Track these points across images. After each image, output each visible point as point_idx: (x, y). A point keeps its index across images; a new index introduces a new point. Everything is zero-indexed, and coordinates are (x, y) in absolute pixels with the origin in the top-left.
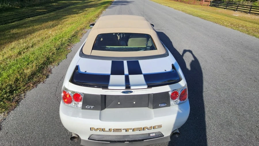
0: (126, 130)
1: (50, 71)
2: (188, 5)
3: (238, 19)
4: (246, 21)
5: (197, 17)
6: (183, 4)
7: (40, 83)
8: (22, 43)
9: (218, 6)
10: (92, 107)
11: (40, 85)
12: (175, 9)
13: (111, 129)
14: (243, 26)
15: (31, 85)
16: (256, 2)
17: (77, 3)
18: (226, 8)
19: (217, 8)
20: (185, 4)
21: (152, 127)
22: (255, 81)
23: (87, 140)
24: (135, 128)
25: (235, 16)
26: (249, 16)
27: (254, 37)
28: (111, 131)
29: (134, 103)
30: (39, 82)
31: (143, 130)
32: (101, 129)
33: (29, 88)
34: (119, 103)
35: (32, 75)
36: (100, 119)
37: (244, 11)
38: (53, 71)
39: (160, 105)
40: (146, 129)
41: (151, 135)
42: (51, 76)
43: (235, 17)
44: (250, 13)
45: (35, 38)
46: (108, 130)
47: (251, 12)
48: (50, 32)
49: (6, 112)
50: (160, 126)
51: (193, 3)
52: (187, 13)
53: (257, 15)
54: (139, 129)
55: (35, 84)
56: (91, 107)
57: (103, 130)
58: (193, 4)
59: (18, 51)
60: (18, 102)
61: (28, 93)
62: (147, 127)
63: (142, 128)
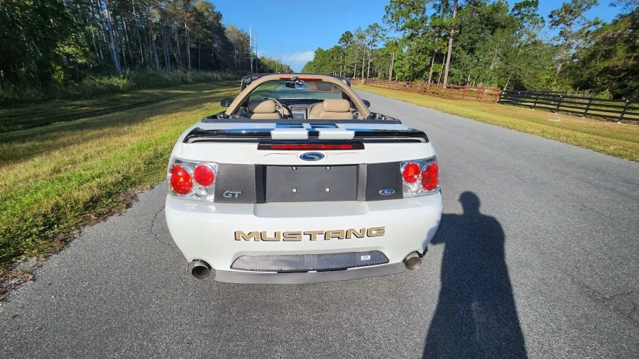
0: (311, 235)
1: (132, 198)
2: (450, 101)
3: (558, 127)
4: (577, 131)
5: (469, 118)
6: (438, 99)
7: (112, 215)
8: (58, 156)
9: (518, 101)
10: (237, 194)
11: (112, 219)
12: (418, 105)
13: (279, 233)
14: (568, 136)
15: (93, 217)
16: (603, 93)
17: (185, 94)
18: (534, 107)
19: (516, 107)
20: (442, 99)
21: (364, 229)
22: (581, 210)
23: (229, 269)
24: (329, 232)
25: (553, 122)
26: (584, 122)
27: (590, 150)
28: (280, 238)
29: (328, 190)
30: (111, 213)
31: (346, 238)
32: (256, 233)
33: (86, 222)
34: (294, 190)
35: (91, 200)
36: (255, 214)
37: (573, 112)
38: (140, 196)
39: (381, 192)
40: (352, 235)
41: (363, 258)
42: (135, 205)
43: (553, 125)
44: (585, 114)
45: (90, 148)
46: (274, 236)
47: (589, 112)
48: (125, 139)
49: (41, 256)
50: (381, 231)
51: (461, 97)
52: (447, 112)
53: (601, 118)
54: (338, 235)
55: (101, 217)
56: (234, 195)
57: (262, 237)
58: (460, 99)
59: (52, 167)
60: (66, 242)
61: (87, 230)
62: (353, 230)
63: (343, 231)
